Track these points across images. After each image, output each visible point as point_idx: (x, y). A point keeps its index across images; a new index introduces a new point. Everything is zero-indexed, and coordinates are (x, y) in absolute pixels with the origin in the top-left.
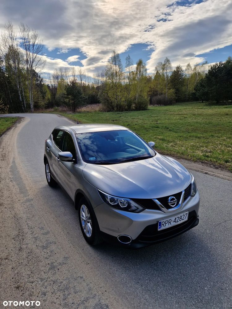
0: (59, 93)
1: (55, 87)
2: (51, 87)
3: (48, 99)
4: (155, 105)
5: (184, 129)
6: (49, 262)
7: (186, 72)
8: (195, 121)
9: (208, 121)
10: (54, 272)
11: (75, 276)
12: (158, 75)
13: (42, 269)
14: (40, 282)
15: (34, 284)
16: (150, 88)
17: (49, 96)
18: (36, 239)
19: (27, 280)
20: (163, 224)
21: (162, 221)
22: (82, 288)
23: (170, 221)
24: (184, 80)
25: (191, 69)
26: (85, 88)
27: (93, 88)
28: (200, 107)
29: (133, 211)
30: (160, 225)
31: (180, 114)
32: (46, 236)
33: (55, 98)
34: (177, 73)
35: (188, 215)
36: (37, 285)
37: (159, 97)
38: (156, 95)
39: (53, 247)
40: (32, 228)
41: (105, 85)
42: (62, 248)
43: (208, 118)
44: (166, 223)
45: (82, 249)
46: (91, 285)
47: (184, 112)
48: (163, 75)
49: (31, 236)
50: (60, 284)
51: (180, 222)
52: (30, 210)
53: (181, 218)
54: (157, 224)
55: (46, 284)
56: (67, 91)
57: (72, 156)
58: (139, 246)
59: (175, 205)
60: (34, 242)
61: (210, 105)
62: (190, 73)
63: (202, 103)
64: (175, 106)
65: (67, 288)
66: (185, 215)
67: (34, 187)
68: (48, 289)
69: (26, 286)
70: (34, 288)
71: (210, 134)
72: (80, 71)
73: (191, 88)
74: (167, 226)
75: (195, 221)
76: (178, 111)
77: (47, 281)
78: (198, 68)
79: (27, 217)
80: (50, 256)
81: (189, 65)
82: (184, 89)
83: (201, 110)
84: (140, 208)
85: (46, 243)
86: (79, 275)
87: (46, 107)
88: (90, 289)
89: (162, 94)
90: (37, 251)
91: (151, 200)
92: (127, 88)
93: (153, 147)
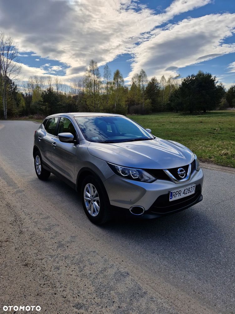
0: (35, 100)
1: (29, 95)
2: (25, 95)
3: (23, 107)
4: (133, 115)
5: (164, 134)
6: (56, 241)
7: (161, 84)
8: (173, 127)
9: (185, 128)
10: (64, 249)
11: (87, 251)
12: (134, 86)
13: (50, 247)
14: (50, 259)
15: (43, 261)
16: (128, 97)
17: (23, 103)
18: (36, 223)
19: (35, 258)
20: (174, 195)
21: (173, 191)
22: (97, 260)
23: (180, 192)
24: (159, 91)
25: (166, 81)
26: (61, 97)
27: (70, 97)
28: (175, 117)
29: (145, 181)
30: (171, 196)
31: (158, 122)
32: (46, 220)
33: (29, 106)
34: (153, 85)
35: (195, 188)
36: (48, 261)
37: (136, 107)
38: (133, 105)
39: (58, 229)
40: (29, 214)
41: (82, 94)
42: (67, 229)
43: (184, 125)
44: (176, 194)
45: (89, 228)
46: (106, 257)
47: (161, 120)
48: (139, 85)
49: (30, 221)
50: (72, 259)
51: (188, 195)
52: (23, 200)
53: (189, 190)
54: (169, 194)
55: (57, 259)
56: (44, 98)
57: (73, 137)
58: (151, 217)
59: (184, 177)
60: (35, 226)
61: (184, 115)
62: (165, 85)
63: (176, 113)
64: (151, 116)
65: (81, 261)
66: (193, 188)
67: (23, 181)
68: (61, 263)
69: (35, 263)
70: (45, 264)
71: (189, 138)
72: (57, 80)
73: (165, 100)
74: (178, 197)
75: (200, 197)
76: (155, 119)
77: (57, 257)
78: (172, 80)
79: (21, 205)
80: (55, 236)
81: (163, 77)
82: (159, 99)
83: (176, 119)
84: (153, 178)
85: (48, 225)
86: (91, 250)
87: (20, 114)
88: (106, 261)
89: (138, 104)
90: (40, 232)
91: (162, 170)
92: (105, 97)
93: (150, 132)
